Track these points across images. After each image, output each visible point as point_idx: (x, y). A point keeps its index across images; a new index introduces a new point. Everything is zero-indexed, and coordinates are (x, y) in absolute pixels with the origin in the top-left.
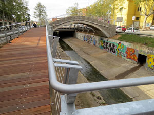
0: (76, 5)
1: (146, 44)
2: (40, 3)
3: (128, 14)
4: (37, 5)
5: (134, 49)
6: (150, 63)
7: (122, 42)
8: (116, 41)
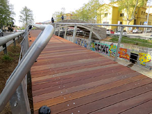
0: (63, 10)
1: (137, 44)
2: (26, 7)
3: (113, 19)
4: (23, 9)
5: (126, 49)
6: (142, 60)
7: (114, 44)
8: (108, 42)
